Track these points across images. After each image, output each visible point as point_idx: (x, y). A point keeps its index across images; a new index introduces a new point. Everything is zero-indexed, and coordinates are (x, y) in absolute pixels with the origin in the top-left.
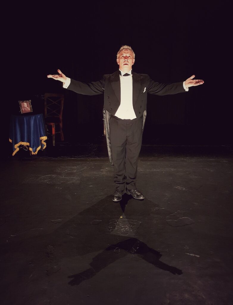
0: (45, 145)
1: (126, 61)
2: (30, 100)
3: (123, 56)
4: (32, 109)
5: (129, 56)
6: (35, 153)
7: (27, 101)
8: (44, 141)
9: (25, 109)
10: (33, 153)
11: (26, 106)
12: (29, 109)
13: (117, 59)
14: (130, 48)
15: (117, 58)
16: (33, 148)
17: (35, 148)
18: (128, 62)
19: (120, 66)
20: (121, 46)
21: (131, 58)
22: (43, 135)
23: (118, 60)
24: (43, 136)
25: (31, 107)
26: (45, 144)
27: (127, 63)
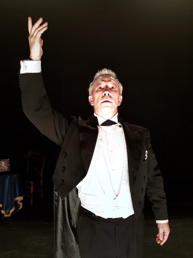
0: (21, 206)
1: (107, 95)
2: (9, 159)
3: (100, 88)
4: (9, 168)
5: (113, 88)
6: (9, 215)
7: (6, 160)
8: (21, 201)
9: (2, 168)
10: (6, 216)
11: (4, 165)
12: (6, 168)
13: (89, 96)
14: (114, 74)
15: (90, 93)
16: (6, 210)
17: (8, 210)
18: (110, 97)
19: (96, 107)
20: (97, 72)
21: (116, 91)
22: (18, 195)
23: (90, 98)
24: (18, 197)
25: (9, 165)
26: (21, 204)
27: (109, 100)
